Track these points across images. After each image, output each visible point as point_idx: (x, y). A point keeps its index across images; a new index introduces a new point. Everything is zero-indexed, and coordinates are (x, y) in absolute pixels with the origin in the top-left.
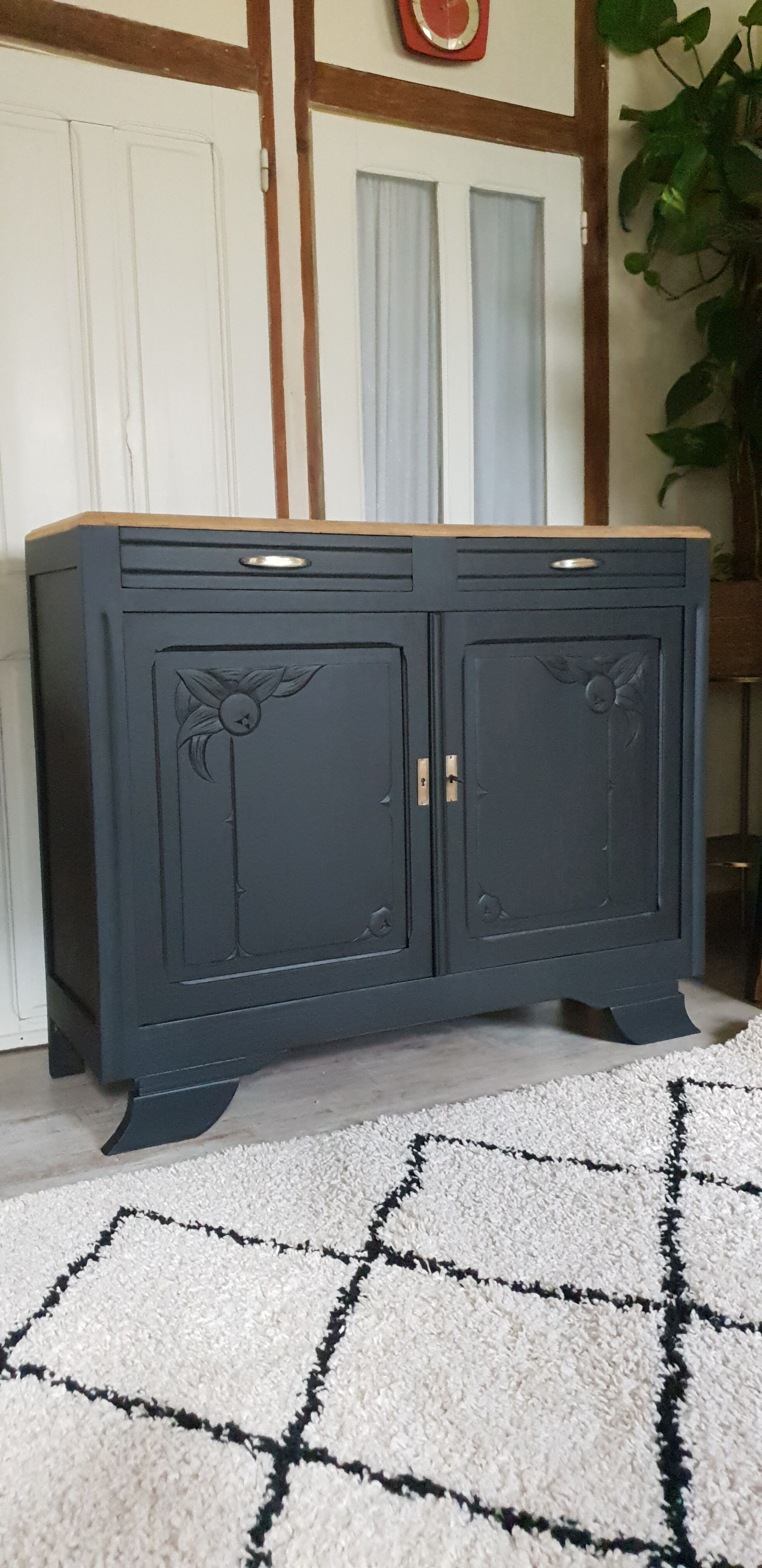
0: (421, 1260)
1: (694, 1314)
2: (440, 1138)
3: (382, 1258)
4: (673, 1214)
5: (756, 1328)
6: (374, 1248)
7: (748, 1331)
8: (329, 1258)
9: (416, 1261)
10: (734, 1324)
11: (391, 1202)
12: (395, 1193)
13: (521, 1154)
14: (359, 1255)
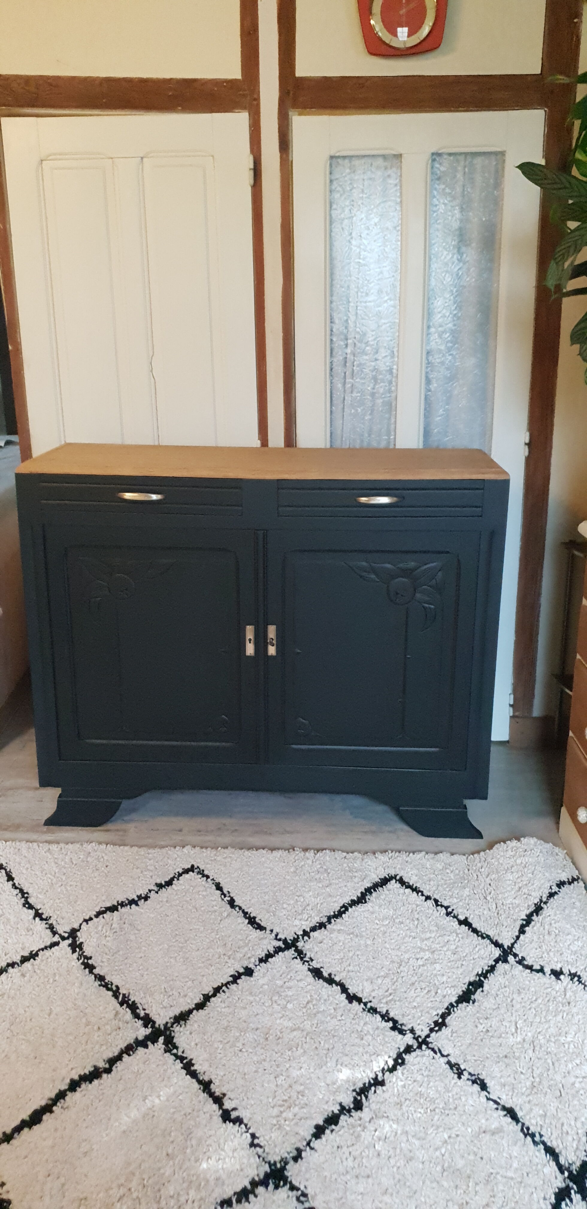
0: (81, 949)
1: (161, 1039)
2: (202, 873)
3: (70, 941)
4: (249, 972)
5: (185, 1061)
6: (73, 933)
7: (178, 1061)
8: (49, 930)
9: (77, 949)
10: (176, 1055)
11: (113, 909)
12: (122, 902)
13: (229, 899)
14: (63, 934)
